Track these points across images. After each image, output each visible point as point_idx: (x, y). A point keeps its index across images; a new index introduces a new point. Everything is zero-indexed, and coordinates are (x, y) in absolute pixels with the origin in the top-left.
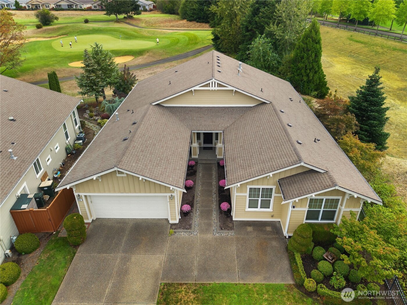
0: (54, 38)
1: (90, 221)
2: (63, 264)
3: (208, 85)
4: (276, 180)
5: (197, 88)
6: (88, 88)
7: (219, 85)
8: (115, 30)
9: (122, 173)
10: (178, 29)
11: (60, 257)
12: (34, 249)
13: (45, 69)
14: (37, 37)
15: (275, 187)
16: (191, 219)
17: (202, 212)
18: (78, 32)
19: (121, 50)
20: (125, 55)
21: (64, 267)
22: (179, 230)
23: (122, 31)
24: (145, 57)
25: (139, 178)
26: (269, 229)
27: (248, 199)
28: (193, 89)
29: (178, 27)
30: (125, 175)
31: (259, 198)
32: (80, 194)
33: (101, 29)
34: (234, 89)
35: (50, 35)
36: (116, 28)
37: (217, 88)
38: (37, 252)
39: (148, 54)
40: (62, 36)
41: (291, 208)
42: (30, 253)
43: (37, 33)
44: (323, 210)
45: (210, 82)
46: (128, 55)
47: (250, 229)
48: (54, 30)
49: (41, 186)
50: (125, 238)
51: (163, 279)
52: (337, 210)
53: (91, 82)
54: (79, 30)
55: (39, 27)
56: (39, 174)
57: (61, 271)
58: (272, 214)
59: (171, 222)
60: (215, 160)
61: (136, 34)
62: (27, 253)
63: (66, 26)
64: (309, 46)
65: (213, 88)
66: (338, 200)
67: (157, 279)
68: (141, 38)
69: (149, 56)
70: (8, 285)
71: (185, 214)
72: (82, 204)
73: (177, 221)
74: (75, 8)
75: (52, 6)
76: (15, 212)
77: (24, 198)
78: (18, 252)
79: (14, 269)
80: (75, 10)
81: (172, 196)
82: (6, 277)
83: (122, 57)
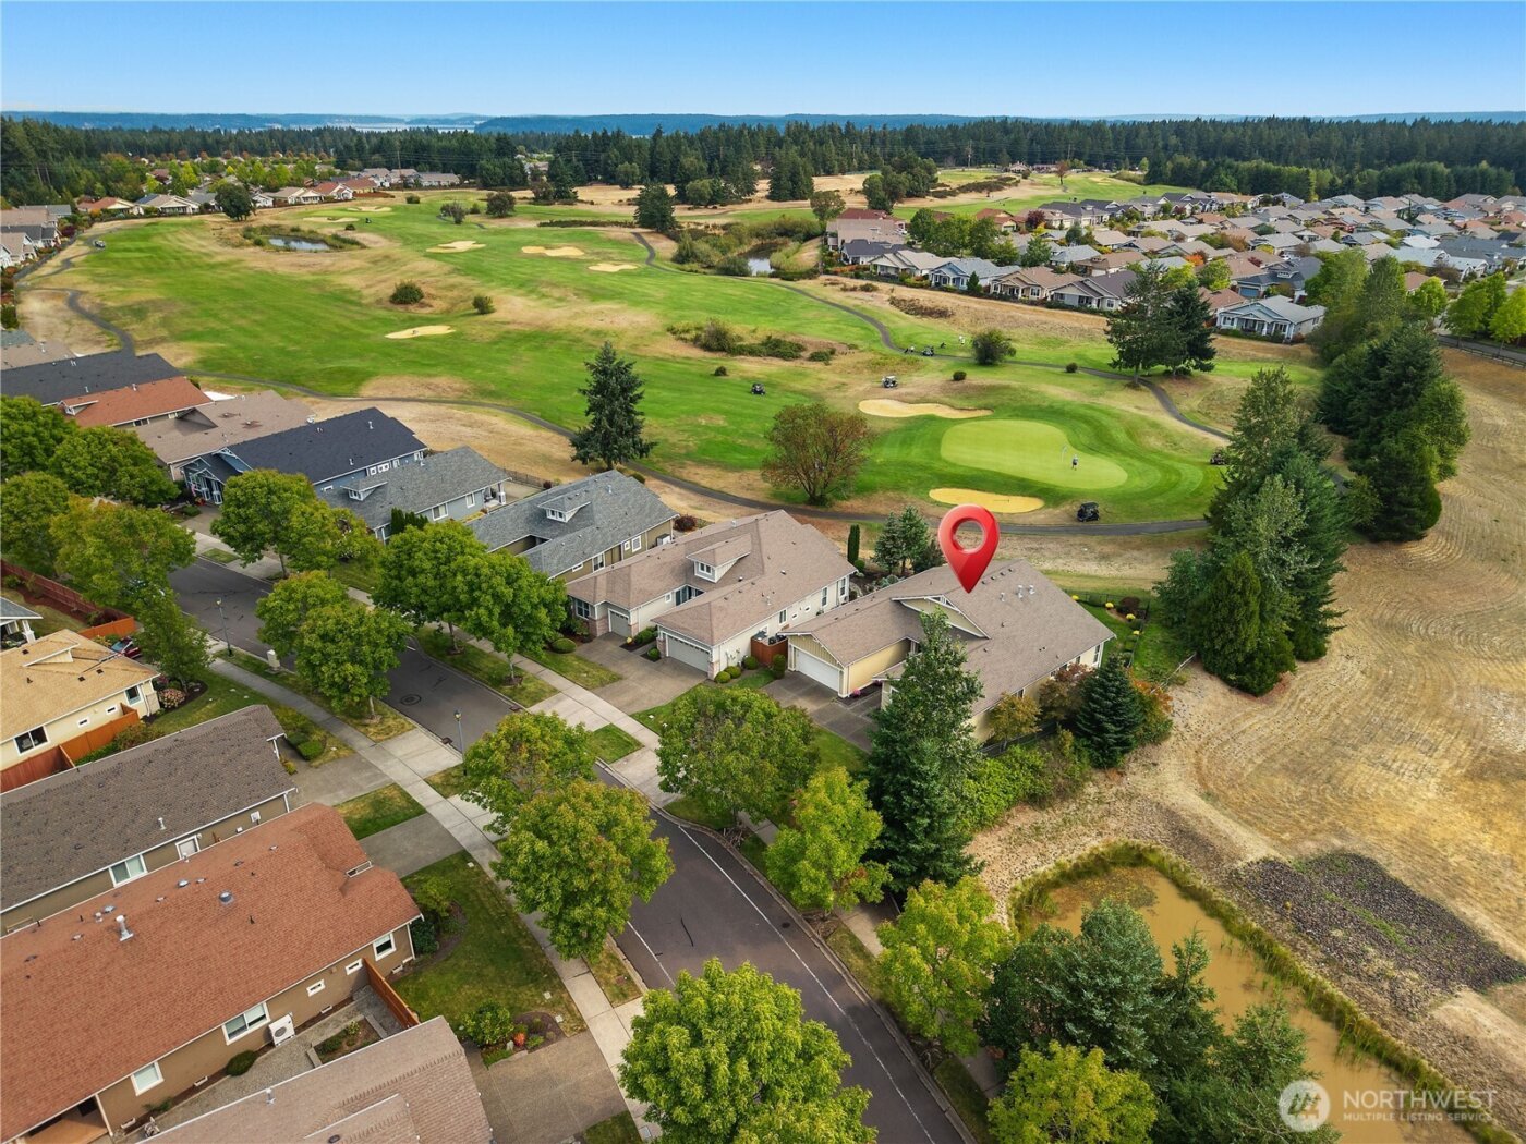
0: (966, 414)
1: (793, 669)
2: (762, 683)
3: (939, 599)
5: (930, 598)
7: (947, 602)
8: (1088, 422)
11: (764, 678)
12: (753, 668)
14: (942, 403)
16: (856, 702)
22: (841, 702)
24: (1058, 511)
25: (821, 646)
32: (792, 643)
33: (1066, 407)
34: (960, 612)
38: (755, 671)
42: (751, 669)
45: (940, 596)
49: (779, 634)
50: (804, 689)
53: (885, 551)
54: (1019, 404)
55: (959, 375)
56: (781, 625)
59: (840, 695)
62: (749, 669)
70: (732, 677)
71: (854, 697)
72: (791, 653)
73: (844, 696)
74: (1094, 305)
75: (1045, 293)
76: (753, 641)
77: (762, 634)
78: (745, 665)
79: (738, 671)
80: (1093, 312)
81: (841, 673)
82: (733, 672)
83: (1027, 498)
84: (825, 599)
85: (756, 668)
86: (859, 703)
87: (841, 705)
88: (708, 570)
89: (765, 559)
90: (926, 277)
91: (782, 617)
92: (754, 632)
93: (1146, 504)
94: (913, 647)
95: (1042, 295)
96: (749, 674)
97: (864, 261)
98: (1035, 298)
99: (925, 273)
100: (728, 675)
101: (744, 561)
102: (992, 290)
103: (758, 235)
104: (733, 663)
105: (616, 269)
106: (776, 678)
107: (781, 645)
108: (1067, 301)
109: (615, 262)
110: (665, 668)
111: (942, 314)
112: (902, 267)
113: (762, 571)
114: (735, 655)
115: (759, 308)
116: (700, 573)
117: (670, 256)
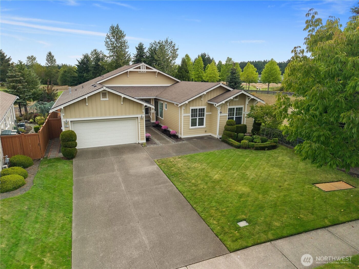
3: (139, 68)
4: (206, 102)
5: (132, 69)
7: (147, 68)
9: (105, 97)
15: (206, 107)
16: (153, 142)
17: (158, 139)
25: (120, 96)
27: (191, 118)
28: (129, 70)
30: (107, 99)
31: (197, 117)
32: (68, 120)
34: (158, 71)
37: (146, 70)
41: (219, 114)
44: (235, 117)
45: (141, 65)
51: (154, 159)
52: (243, 116)
58: (206, 129)
60: (150, 124)
64: (183, 74)
65: (143, 70)
66: (242, 108)
67: (150, 159)
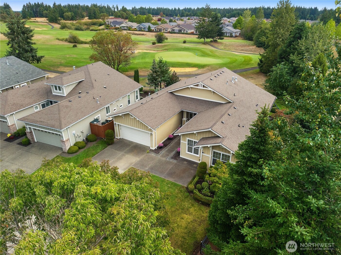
0: (159, 52)
1: (119, 138)
2: (100, 149)
3: (197, 85)
5: (192, 86)
6: (151, 81)
7: (204, 86)
8: (198, 50)
9: (132, 116)
10: (246, 52)
11: (100, 146)
12: (93, 141)
13: (143, 69)
14: (151, 50)
16: (161, 150)
17: (168, 150)
18: (174, 49)
19: (193, 63)
20: (194, 67)
21: (100, 150)
22: (152, 153)
23: (202, 51)
24: (204, 69)
25: (136, 119)
26: (195, 165)
27: (187, 146)
29: (246, 51)
30: (133, 118)
31: (193, 146)
32: (116, 123)
33: (190, 48)
34: (212, 90)
35: (158, 50)
36: (199, 48)
37: (202, 88)
38: (94, 143)
39: (208, 68)
40: (164, 51)
41: (202, 153)
42: (92, 142)
43: (151, 48)
45: (199, 83)
46: (195, 67)
47: (185, 162)
48: (162, 46)
49: (107, 119)
50: (128, 148)
51: (133, 166)
53: (153, 78)
54: (175, 48)
55: (154, 44)
56: (108, 114)
57: (99, 151)
59: (151, 148)
61: (210, 53)
62: (91, 142)
63: (169, 45)
65: (200, 88)
66: (230, 156)
67: (130, 165)
68: (212, 56)
69: (207, 69)
70: (80, 148)
71: (160, 148)
72: (116, 128)
73: (154, 149)
74: (183, 32)
75: (169, 30)
76: (91, 124)
77: (96, 120)
78: (88, 140)
79: (83, 144)
80: (183, 33)
81: (151, 134)
82: (80, 145)
83: (191, 68)
84: (129, 101)
85: (95, 140)
86: (164, 151)
87: (153, 155)
88: (60, 90)
89: (94, 81)
90: (136, 28)
91: (108, 109)
92: (92, 119)
93: (231, 65)
94: (185, 115)
95: (168, 30)
96: (90, 145)
97: (117, 26)
98: (166, 32)
99: (135, 27)
100: (76, 148)
101: (81, 84)
102: (155, 31)
103: (86, 25)
104: (80, 140)
105: (41, 29)
106: (109, 144)
107: (110, 125)
108: (175, 31)
109: (40, 28)
110: (34, 149)
111: (143, 34)
112: (128, 26)
113: (93, 87)
114: (80, 134)
115: (88, 35)
116: (55, 92)
117: (59, 28)
